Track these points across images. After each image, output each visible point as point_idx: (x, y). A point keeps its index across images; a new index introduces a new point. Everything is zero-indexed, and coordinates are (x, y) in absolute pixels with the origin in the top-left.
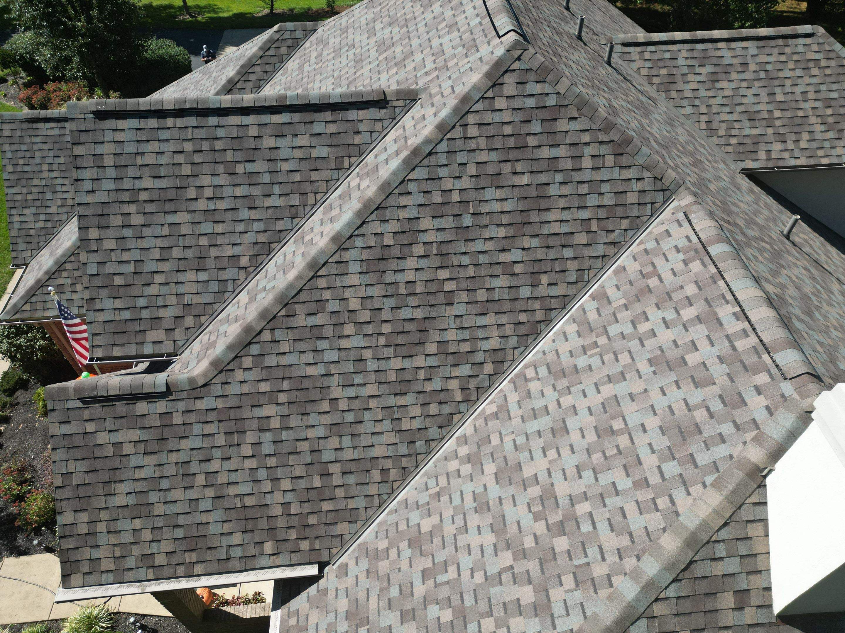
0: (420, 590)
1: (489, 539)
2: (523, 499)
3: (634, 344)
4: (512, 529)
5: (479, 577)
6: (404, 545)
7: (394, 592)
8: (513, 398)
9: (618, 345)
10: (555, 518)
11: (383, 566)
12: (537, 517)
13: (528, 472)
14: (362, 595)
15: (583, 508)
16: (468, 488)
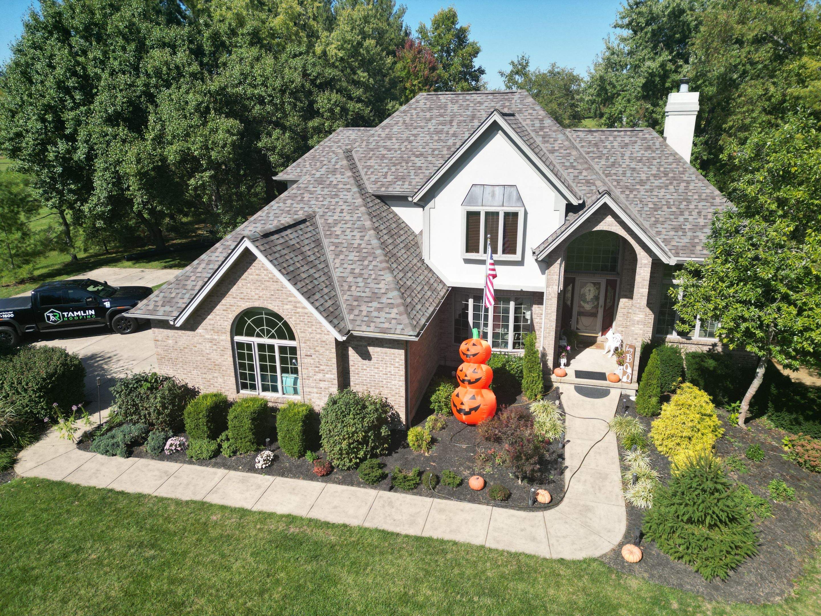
0: (674, 209)
1: (663, 190)
2: (653, 181)
6: (655, 213)
7: (672, 217)
8: (614, 177)
10: (663, 175)
11: (661, 219)
12: (660, 179)
13: (645, 178)
14: (670, 227)
15: (662, 169)
16: (642, 193)
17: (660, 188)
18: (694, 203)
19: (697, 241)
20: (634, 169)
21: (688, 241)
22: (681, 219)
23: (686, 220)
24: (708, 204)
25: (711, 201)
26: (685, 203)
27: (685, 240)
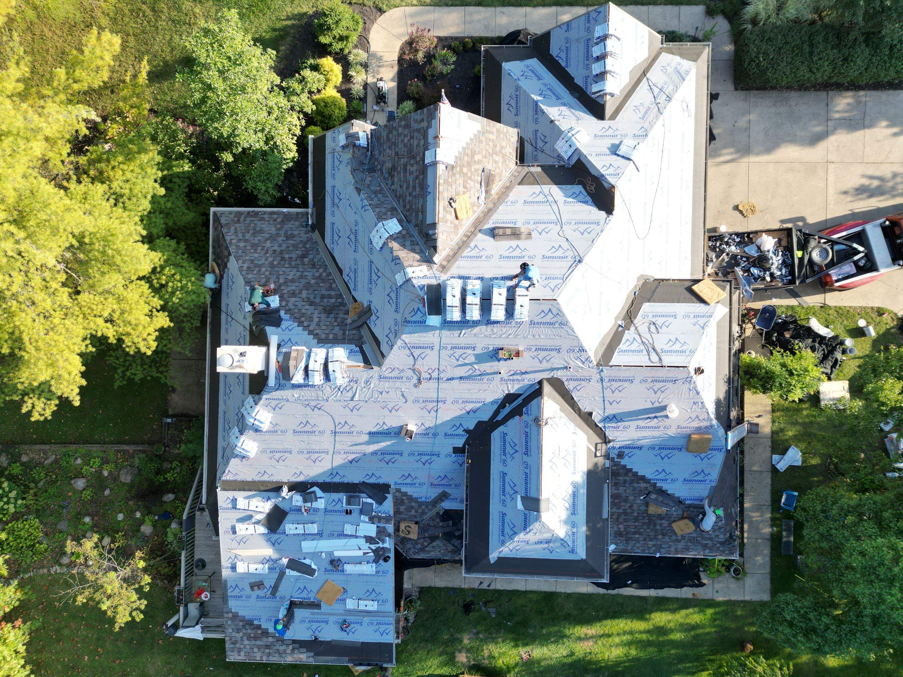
0: (287, 256)
1: (290, 277)
3: (327, 332)
4: (289, 284)
5: (281, 273)
7: (291, 249)
8: (333, 293)
9: (330, 327)
10: (285, 296)
11: (301, 245)
17: (293, 281)
18: (267, 263)
19: (278, 226)
20: (311, 304)
21: (286, 226)
22: (284, 247)
23: (280, 246)
24: (256, 262)
25: (252, 266)
26: (275, 263)
27: (287, 227)
